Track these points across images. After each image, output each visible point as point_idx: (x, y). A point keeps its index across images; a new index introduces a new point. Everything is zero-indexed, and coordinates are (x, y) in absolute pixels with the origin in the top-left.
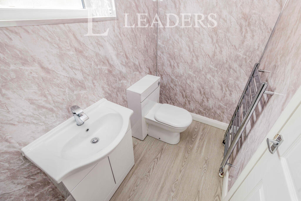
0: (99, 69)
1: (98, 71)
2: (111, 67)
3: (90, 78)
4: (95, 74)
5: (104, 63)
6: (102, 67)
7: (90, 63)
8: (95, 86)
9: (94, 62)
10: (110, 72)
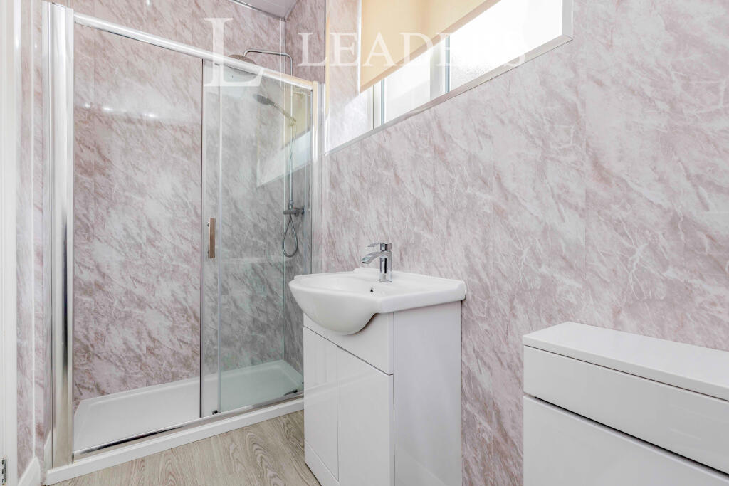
0: (468, 196)
1: (465, 202)
2: (507, 199)
3: (444, 211)
4: (457, 207)
5: (485, 182)
6: (478, 193)
7: (452, 177)
8: (450, 234)
9: (462, 176)
10: (499, 212)
